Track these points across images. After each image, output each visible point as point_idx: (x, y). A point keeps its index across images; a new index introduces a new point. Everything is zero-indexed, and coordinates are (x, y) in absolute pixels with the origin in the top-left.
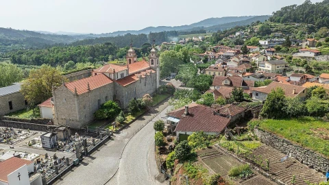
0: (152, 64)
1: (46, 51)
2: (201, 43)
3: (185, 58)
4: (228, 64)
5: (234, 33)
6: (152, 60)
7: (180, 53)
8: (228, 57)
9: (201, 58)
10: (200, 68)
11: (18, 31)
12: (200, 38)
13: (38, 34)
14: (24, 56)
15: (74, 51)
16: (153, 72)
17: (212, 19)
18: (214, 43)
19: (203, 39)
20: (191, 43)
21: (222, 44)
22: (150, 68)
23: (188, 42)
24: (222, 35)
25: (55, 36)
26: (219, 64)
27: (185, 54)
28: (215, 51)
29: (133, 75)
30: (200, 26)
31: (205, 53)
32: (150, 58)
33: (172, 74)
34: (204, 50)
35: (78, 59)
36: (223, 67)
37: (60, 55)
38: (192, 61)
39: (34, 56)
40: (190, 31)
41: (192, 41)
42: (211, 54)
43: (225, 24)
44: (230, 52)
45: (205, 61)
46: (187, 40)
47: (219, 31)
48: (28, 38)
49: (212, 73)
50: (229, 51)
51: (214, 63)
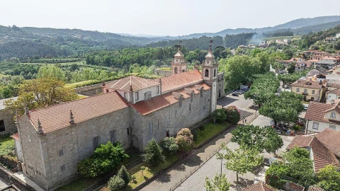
0: (207, 75)
1: (117, 52)
2: (286, 47)
3: (264, 65)
4: (328, 77)
5: (334, 34)
6: (207, 71)
7: (257, 59)
8: (326, 67)
9: (286, 65)
10: (283, 80)
11: (103, 33)
12: (286, 41)
13: (119, 36)
14: (97, 57)
15: (142, 53)
16: (206, 87)
17: (302, 19)
18: (304, 47)
19: (289, 43)
20: (274, 47)
21: (317, 49)
22: (203, 82)
23: (270, 45)
24: (316, 38)
25: (134, 38)
26: (312, 77)
27: (264, 60)
28: (305, 57)
29: (170, 93)
30: (287, 28)
31: (292, 60)
32: (204, 67)
33: (243, 87)
34: (291, 55)
35: (145, 61)
36: (321, 83)
37: (128, 57)
38: (272, 70)
39: (105, 57)
40: (273, 33)
41: (275, 44)
42: (300, 61)
43: (318, 25)
44: (328, 60)
45: (291, 70)
46: (269, 43)
47: (311, 33)
48: (109, 40)
49: (302, 91)
50: (326, 58)
51: (304, 75)
